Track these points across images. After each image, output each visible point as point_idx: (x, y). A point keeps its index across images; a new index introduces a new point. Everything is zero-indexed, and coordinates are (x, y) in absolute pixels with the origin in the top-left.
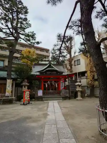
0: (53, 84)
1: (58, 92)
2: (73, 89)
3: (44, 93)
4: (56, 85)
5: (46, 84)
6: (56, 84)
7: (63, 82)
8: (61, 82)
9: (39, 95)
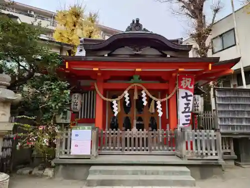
0: (145, 103)
1: (165, 140)
2: (233, 127)
3: (100, 142)
4: (159, 106)
5: (114, 102)
6: (159, 103)
7: (190, 93)
8: (182, 93)
9: (75, 151)
